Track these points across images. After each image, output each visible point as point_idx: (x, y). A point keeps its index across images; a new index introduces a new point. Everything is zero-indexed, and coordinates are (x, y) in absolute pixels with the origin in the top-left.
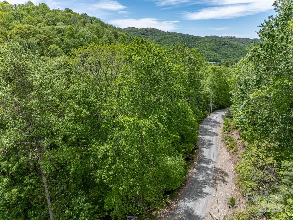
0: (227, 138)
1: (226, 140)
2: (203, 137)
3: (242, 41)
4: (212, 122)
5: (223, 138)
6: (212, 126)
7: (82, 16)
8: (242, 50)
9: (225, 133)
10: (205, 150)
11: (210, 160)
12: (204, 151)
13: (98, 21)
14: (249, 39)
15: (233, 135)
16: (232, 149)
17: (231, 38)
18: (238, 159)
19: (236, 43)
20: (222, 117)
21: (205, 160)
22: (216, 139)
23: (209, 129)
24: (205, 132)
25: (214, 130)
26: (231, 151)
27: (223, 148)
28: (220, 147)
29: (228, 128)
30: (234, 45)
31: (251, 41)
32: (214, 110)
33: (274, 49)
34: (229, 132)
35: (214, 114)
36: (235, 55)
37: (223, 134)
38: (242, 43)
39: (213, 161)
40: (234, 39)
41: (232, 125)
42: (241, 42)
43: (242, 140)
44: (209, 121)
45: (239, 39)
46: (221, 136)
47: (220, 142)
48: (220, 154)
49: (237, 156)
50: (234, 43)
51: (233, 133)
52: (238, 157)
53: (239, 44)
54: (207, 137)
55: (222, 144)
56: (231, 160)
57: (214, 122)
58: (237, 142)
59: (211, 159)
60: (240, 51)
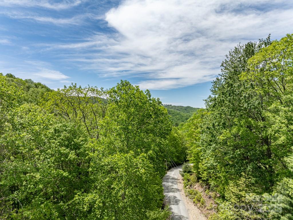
0: (191, 192)
1: (191, 194)
2: (167, 194)
3: (178, 108)
4: (170, 179)
5: (186, 194)
6: (172, 183)
7: (26, 81)
8: (179, 116)
9: (187, 188)
10: (172, 206)
11: (181, 217)
12: (173, 208)
13: (43, 87)
14: (183, 107)
15: (195, 188)
16: (198, 202)
17: (168, 106)
18: (208, 211)
19: (173, 110)
20: (180, 173)
21: (177, 217)
22: (180, 195)
23: (171, 186)
24: (167, 189)
25: (175, 186)
26: (199, 205)
27: (190, 203)
28: (186, 202)
29: (189, 183)
30: (172, 111)
31: (185, 108)
32: (170, 168)
33: (235, 94)
34: (191, 186)
35: (171, 171)
36: (174, 120)
37: (185, 189)
38: (178, 110)
39: (185, 217)
40: (171, 107)
41: (191, 179)
42: (176, 109)
43: (206, 192)
44: (168, 179)
45: (175, 106)
46: (184, 192)
47: (185, 197)
48: (189, 210)
49: (206, 208)
50: (171, 110)
51: (195, 187)
52: (208, 209)
53: (176, 111)
54: (171, 194)
55: (187, 199)
56: (201, 214)
57: (173, 179)
58: (202, 194)
59: (182, 215)
60: (177, 116)
